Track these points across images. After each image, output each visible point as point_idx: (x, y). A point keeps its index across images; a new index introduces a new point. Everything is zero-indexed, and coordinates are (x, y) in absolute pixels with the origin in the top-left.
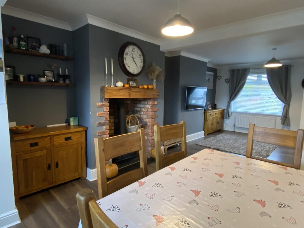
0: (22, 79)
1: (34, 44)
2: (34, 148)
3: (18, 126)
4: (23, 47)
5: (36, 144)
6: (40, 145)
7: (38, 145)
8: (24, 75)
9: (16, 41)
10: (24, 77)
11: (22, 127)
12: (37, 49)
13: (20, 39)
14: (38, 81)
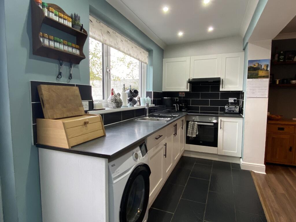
0: (277, 83)
1: (290, 56)
2: (281, 131)
3: (271, 115)
4: (282, 60)
5: (282, 129)
6: (286, 130)
7: (284, 130)
8: (279, 80)
9: (277, 56)
10: (279, 81)
11: (273, 116)
12: (292, 59)
13: (280, 54)
14: (290, 83)
